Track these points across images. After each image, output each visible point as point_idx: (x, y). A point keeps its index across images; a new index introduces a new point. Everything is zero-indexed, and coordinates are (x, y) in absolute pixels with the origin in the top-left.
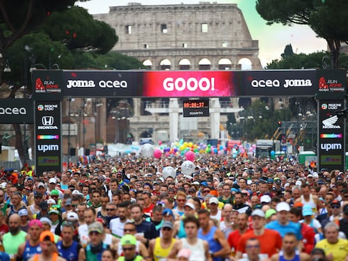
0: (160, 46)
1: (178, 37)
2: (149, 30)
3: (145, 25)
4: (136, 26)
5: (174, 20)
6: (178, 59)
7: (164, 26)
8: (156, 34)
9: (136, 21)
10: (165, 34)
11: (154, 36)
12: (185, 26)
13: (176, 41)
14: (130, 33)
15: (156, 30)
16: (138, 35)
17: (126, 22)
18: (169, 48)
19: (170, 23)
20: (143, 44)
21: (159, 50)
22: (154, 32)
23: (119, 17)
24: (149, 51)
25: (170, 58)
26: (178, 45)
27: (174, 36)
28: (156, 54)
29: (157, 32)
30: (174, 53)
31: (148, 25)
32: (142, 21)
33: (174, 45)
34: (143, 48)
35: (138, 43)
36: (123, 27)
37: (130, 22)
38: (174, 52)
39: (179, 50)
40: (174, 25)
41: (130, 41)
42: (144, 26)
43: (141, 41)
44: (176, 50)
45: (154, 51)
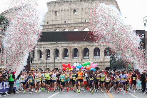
0: (73, 21)
1: (82, 16)
2: (67, 13)
3: (65, 10)
4: (60, 11)
5: (80, 7)
6: (83, 28)
7: (75, 11)
8: (71, 15)
9: (60, 9)
10: (76, 15)
11: (70, 16)
12: (86, 11)
13: (82, 18)
14: (57, 15)
15: (71, 13)
16: (61, 16)
17: (55, 10)
18: (78, 22)
19: (78, 9)
21: (72, 23)
22: (70, 14)
23: (51, 7)
24: (67, 24)
25: (78, 27)
26: (82, 20)
27: (80, 16)
28: (71, 25)
29: (71, 14)
31: (66, 11)
32: (63, 9)
33: (80, 20)
34: (64, 23)
35: (61, 20)
36: (54, 12)
37: (57, 9)
38: (81, 24)
39: (83, 23)
40: (80, 10)
41: (57, 19)
42: (64, 11)
43: (63, 19)
45: (69, 24)
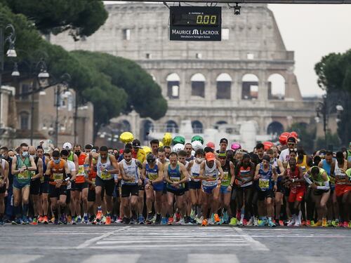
0: (167, 56)
1: (190, 45)
2: (152, 36)
3: (148, 28)
4: (137, 30)
6: (189, 73)
8: (162, 40)
9: (136, 24)
11: (160, 43)
13: (188, 50)
14: (128, 38)
15: (162, 35)
16: (139, 41)
17: (123, 25)
18: (178, 58)
20: (145, 53)
21: (165, 61)
22: (159, 38)
23: (114, 17)
24: (152, 62)
25: (179, 71)
26: (190, 55)
28: (162, 65)
29: (164, 38)
30: (185, 66)
31: (151, 30)
32: (144, 24)
33: (184, 55)
34: (144, 58)
35: (139, 51)
36: (120, 31)
37: (129, 24)
38: (185, 64)
39: (192, 62)
41: (128, 49)
42: (146, 30)
43: (142, 49)
44: (187, 61)
45: (158, 62)
